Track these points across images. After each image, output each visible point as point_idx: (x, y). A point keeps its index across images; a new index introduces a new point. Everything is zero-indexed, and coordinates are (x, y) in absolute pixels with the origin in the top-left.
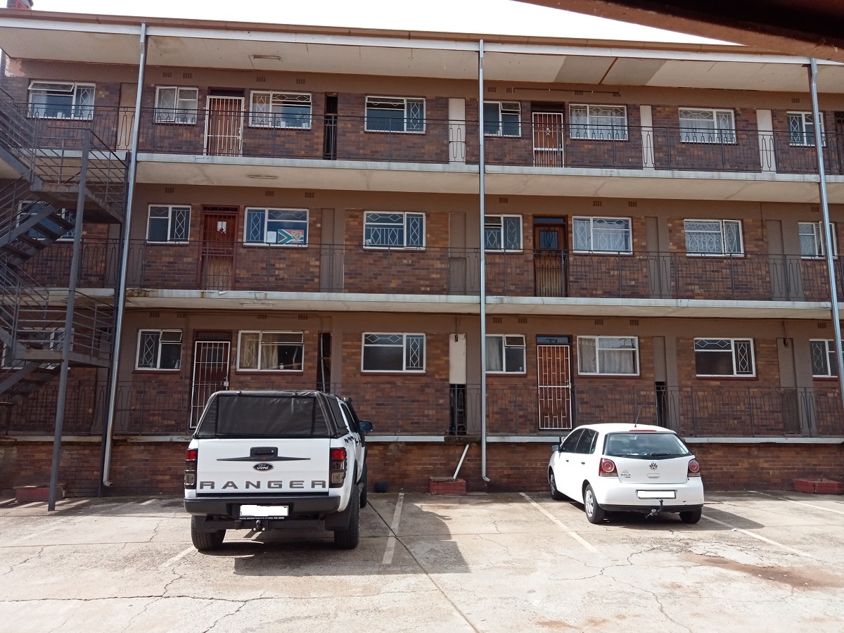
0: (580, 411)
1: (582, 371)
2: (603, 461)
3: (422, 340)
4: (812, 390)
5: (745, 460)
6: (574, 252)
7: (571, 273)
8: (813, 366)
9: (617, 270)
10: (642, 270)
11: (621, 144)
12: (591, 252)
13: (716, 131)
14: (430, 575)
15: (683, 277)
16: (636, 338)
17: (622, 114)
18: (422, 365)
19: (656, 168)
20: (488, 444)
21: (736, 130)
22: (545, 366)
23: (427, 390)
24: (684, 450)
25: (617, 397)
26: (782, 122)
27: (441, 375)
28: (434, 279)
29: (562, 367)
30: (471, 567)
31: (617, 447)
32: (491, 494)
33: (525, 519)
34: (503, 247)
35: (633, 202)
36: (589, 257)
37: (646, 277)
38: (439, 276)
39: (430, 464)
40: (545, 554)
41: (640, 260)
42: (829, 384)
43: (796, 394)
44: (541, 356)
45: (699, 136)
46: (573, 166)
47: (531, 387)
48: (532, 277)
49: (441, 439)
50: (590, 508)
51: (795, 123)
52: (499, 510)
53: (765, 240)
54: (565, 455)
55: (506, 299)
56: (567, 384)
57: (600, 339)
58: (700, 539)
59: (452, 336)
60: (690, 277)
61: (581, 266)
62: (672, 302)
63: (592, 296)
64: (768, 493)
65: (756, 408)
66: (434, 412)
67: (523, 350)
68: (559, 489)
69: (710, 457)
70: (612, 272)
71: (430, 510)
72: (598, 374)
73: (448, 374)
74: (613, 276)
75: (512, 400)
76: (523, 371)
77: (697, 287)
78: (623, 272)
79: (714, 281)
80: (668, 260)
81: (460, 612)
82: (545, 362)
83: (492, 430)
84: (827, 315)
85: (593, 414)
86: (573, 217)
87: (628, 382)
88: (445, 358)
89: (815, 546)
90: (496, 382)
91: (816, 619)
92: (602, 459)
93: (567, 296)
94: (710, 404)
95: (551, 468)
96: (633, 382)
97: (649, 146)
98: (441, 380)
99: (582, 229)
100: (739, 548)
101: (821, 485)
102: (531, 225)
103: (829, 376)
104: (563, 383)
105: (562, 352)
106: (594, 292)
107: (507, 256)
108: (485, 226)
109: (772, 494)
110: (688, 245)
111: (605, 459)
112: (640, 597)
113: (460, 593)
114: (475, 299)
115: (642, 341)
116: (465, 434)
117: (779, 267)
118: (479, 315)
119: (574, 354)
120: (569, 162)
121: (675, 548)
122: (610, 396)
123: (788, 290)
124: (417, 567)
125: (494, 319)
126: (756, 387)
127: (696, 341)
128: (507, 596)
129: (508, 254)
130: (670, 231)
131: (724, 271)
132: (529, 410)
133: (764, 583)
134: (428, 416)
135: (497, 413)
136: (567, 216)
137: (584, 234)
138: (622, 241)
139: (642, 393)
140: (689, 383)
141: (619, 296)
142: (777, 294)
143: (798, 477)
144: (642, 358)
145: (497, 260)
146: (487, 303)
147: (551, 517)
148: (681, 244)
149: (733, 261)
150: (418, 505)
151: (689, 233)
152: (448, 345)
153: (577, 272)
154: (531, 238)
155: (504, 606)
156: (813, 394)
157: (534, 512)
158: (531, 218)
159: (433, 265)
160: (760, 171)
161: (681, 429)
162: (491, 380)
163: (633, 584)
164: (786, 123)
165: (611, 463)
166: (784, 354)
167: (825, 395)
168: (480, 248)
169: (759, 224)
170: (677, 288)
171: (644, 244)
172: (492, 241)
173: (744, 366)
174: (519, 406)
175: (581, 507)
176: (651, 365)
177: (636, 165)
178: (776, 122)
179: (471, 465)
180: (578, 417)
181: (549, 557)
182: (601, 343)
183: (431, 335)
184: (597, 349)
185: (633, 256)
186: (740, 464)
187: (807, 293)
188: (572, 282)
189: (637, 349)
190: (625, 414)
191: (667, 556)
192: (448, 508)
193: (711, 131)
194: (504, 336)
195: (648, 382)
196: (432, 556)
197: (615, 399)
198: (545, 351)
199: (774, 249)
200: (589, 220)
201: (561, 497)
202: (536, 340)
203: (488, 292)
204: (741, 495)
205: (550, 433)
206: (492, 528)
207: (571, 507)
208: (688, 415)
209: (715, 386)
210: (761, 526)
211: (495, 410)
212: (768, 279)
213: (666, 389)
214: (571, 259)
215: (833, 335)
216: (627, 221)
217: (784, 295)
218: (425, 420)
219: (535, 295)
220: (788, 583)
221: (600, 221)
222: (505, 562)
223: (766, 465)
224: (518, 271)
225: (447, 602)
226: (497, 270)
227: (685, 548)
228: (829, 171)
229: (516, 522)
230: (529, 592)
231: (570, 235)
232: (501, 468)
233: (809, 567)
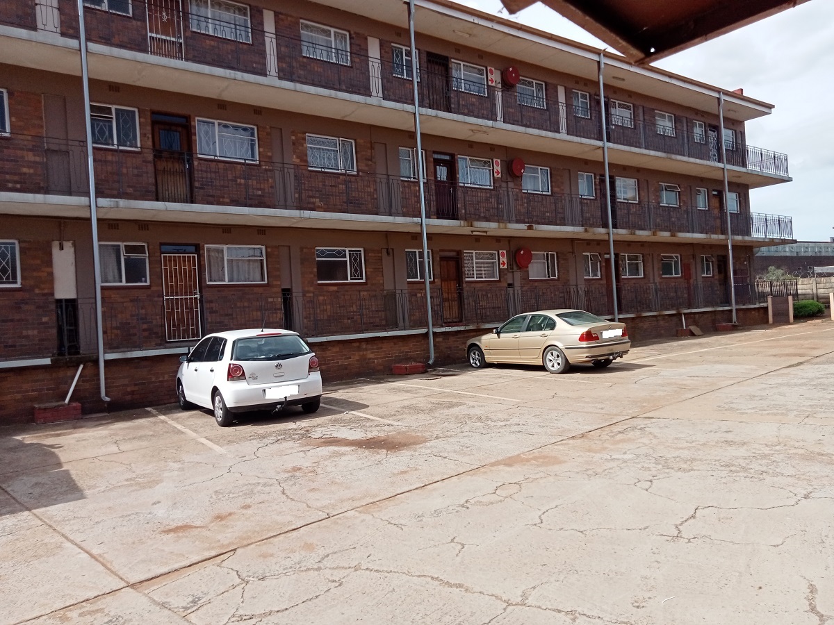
0: (210, 320)
1: (211, 281)
2: (232, 366)
3: (13, 249)
4: (406, 291)
5: (357, 353)
6: (199, 156)
7: (196, 179)
8: (408, 272)
9: (245, 178)
10: (268, 180)
11: (245, 47)
12: (216, 158)
13: (334, 50)
14: (34, 511)
15: (305, 190)
16: (264, 247)
17: (245, 14)
18: (15, 277)
19: (280, 78)
20: (106, 362)
21: (351, 53)
22: (171, 277)
23: (25, 307)
24: (307, 348)
25: (246, 304)
26: (388, 53)
27: (43, 289)
28: (25, 174)
29: (190, 276)
30: (87, 492)
31: (244, 351)
32: (112, 413)
33: (151, 433)
34: (115, 142)
35: (258, 110)
36: (214, 163)
37: (272, 187)
38: (32, 171)
39: (33, 391)
40: (171, 464)
41: (266, 170)
42: (418, 286)
43: (395, 295)
44: (166, 265)
45: (318, 52)
46: (194, 61)
47: (156, 299)
48: (152, 180)
49: (47, 361)
50: (219, 413)
51: (397, 56)
52: (121, 429)
53: (373, 160)
54: (193, 365)
55: (122, 203)
56: (196, 294)
57: (228, 248)
58: (317, 426)
59: (56, 244)
60: (312, 191)
61: (206, 172)
62: (295, 213)
63: (219, 203)
64: (373, 379)
65: (366, 309)
66: (35, 332)
67: (145, 259)
68: (187, 399)
69: (328, 353)
70: (239, 180)
71: (35, 441)
72: (226, 282)
73: (52, 288)
74: (240, 184)
75: (134, 313)
76: (146, 281)
77: (317, 200)
78: (250, 181)
79: (332, 195)
80: (292, 171)
81: (72, 542)
82: (171, 272)
83: (110, 347)
84: (418, 229)
85: (223, 322)
86: (197, 118)
87: (256, 290)
88: (48, 270)
89: (405, 416)
90: (114, 296)
91: (403, 472)
92: (230, 364)
93: (192, 202)
94: (329, 307)
95: (179, 380)
96: (260, 290)
97: (272, 54)
98: (44, 295)
99: (207, 133)
100: (349, 427)
101: (411, 368)
102: (149, 121)
103: (419, 280)
104: (191, 293)
105: (189, 261)
106: (221, 200)
107: (121, 154)
108: (91, 116)
109: (377, 379)
110: (310, 159)
111: (234, 365)
112: (265, 485)
113: (72, 522)
114: (83, 200)
115: (269, 250)
116: (78, 353)
117: (384, 185)
118: (89, 220)
119: (202, 263)
120: (190, 56)
121: (297, 436)
122: (238, 304)
123: (390, 206)
124: (17, 505)
125: (110, 226)
126: (364, 291)
127: (318, 250)
128: (129, 513)
129: (122, 151)
130: (294, 144)
131: (340, 186)
132: (154, 322)
133: (367, 452)
134: (27, 337)
135: (117, 328)
136: (190, 116)
137: (209, 138)
138: (248, 149)
139: (270, 300)
140: (312, 289)
141: (246, 206)
142: (382, 209)
143: (395, 363)
144: (270, 266)
145: (109, 158)
146: (96, 207)
147: (179, 427)
148: (303, 157)
149: (348, 177)
150: (19, 438)
151: (311, 148)
152: (50, 254)
153: (202, 178)
154: (150, 136)
155: (125, 523)
156: (407, 295)
157: (161, 425)
158: (149, 114)
159: (23, 157)
160: (370, 96)
161: (305, 331)
162: (106, 292)
163: (259, 475)
164: (391, 54)
165: (239, 368)
166: (387, 261)
167: (416, 295)
168: (86, 141)
169: (369, 145)
170: (300, 199)
171: (269, 154)
172: (101, 134)
173: (357, 273)
174: (142, 319)
175: (211, 413)
176: (278, 273)
177: (260, 71)
178: (383, 51)
179: (87, 386)
180: (208, 326)
181: (177, 466)
182: (229, 252)
183: (25, 242)
184: (226, 258)
185: (259, 165)
186: (352, 357)
187: (405, 210)
188: (197, 188)
189: (264, 258)
190: (253, 321)
191: (291, 444)
192: (58, 435)
193: (329, 49)
194: (122, 244)
195: (275, 290)
196: (37, 491)
197: (244, 307)
198: (170, 261)
199: (380, 169)
200: (213, 123)
201: (191, 407)
202: (160, 249)
203: (99, 193)
204: (352, 383)
205: (179, 344)
206: (114, 449)
207: (202, 415)
208: (310, 318)
209: (333, 291)
210: (367, 406)
211: (114, 325)
212: (375, 196)
213: (292, 294)
214: (196, 163)
215: (422, 247)
216: (253, 129)
217: (387, 210)
218: (24, 342)
219: (157, 200)
220: (384, 448)
221: (226, 126)
222: (127, 480)
223: (372, 356)
224: (136, 172)
225: (56, 534)
226: (109, 169)
227: (306, 435)
228: (421, 105)
229: (140, 438)
230: (155, 504)
231: (193, 137)
232: (123, 385)
233: (399, 433)
